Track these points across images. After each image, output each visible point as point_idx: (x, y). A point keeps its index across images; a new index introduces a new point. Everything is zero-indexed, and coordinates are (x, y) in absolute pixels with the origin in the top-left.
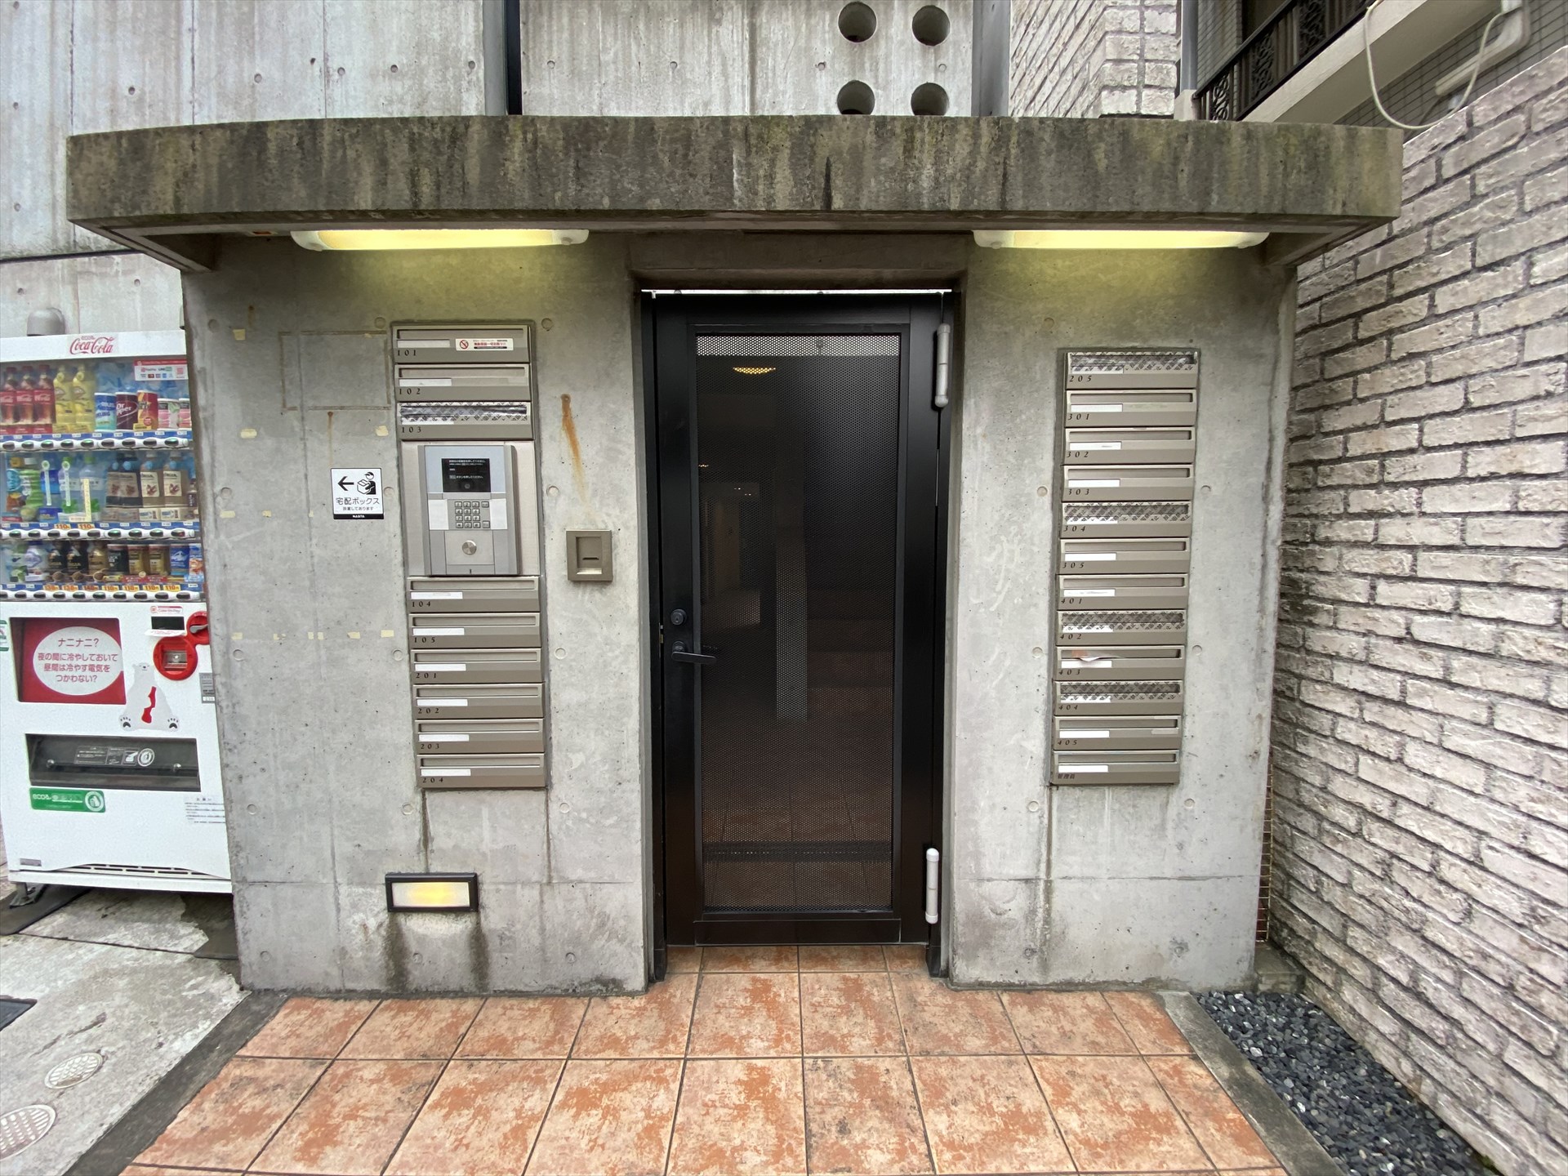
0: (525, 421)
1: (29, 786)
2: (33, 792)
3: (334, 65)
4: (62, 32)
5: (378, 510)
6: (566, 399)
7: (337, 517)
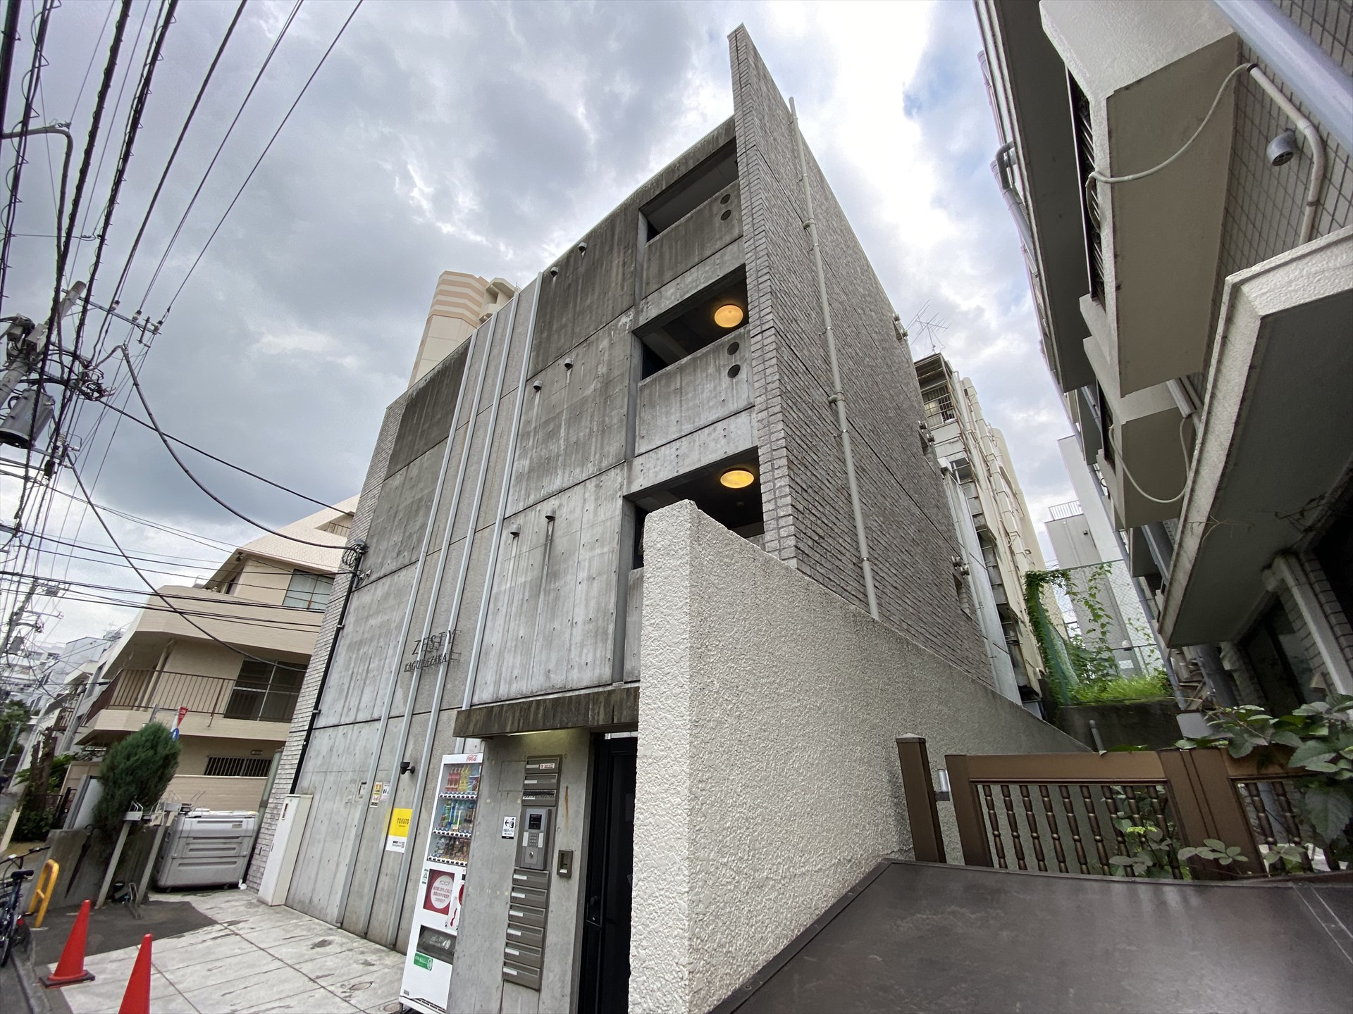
0: (553, 798)
1: (415, 952)
2: (416, 954)
3: (574, 621)
4: (508, 617)
5: (512, 836)
6: (567, 788)
7: (503, 837)
